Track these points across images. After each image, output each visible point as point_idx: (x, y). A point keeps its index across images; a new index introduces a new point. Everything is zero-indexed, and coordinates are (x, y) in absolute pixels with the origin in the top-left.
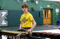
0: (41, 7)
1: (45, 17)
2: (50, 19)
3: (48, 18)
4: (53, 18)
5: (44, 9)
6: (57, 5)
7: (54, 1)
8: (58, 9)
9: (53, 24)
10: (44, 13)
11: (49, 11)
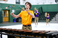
0: (1, 9)
1: (4, 16)
2: (8, 18)
3: (6, 17)
4: (10, 17)
5: (3, 10)
6: (13, 7)
7: (11, 4)
8: (14, 10)
9: (10, 21)
10: (3, 13)
11: (7, 12)
